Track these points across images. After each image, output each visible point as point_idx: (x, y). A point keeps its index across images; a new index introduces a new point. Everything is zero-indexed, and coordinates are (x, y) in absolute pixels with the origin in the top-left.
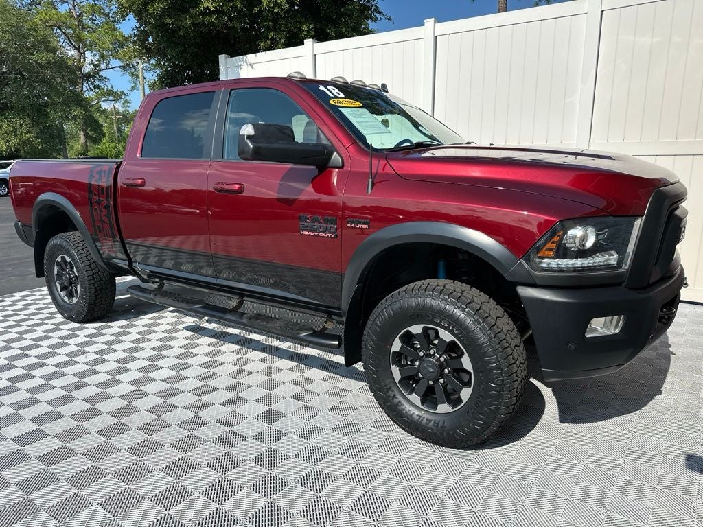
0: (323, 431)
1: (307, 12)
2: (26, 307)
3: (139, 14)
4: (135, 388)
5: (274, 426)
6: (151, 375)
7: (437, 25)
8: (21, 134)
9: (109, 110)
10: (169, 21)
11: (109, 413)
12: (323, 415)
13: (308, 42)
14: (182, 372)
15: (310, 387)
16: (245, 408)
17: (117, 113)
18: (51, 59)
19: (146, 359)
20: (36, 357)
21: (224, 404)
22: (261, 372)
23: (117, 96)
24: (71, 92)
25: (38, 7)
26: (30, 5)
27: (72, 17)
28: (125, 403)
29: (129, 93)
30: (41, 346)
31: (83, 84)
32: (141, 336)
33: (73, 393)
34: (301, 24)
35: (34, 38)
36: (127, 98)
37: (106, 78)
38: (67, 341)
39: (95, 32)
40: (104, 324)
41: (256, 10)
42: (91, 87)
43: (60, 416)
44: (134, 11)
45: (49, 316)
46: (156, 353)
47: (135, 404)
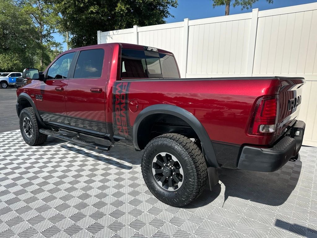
0: (124, 194)
1: (136, 13)
2: (8, 138)
3: (63, 13)
4: (49, 174)
5: (104, 192)
6: (57, 169)
7: (189, 21)
8: (13, 61)
9: (54, 51)
10: (75, 16)
11: (37, 184)
12: (125, 188)
13: (135, 27)
14: (69, 168)
15: (122, 176)
16: (93, 184)
17: (58, 52)
18: (28, 28)
19: (55, 162)
20: (10, 160)
21: (85, 182)
22: (103, 169)
23: (57, 45)
24: (36, 43)
25: (24, 5)
26: (20, 4)
27: (38, 9)
28: (44, 180)
29: (62, 43)
30: (12, 155)
31: (42, 39)
32: (55, 152)
33: (23, 176)
34: (133, 18)
35: (21, 19)
36: (62, 46)
37: (52, 37)
38: (23, 154)
39: (48, 16)
40: (40, 147)
41: (113, 13)
42: (46, 41)
43: (16, 185)
44: (61, 12)
45: (18, 142)
46: (60, 160)
47: (48, 181)
